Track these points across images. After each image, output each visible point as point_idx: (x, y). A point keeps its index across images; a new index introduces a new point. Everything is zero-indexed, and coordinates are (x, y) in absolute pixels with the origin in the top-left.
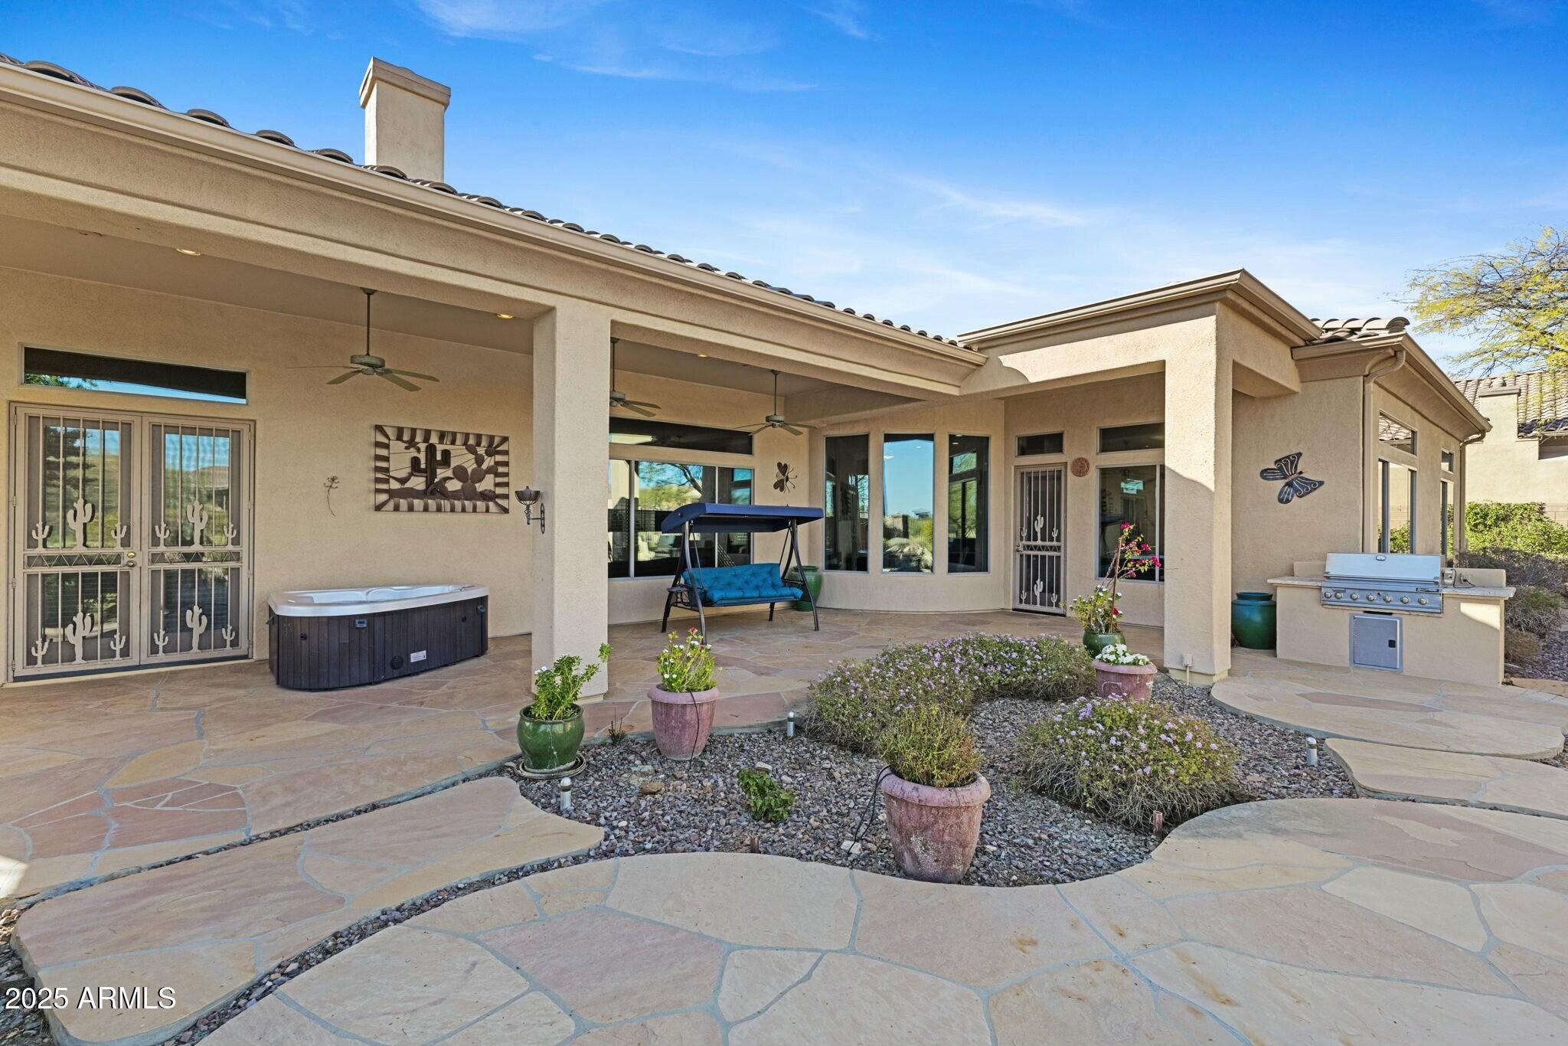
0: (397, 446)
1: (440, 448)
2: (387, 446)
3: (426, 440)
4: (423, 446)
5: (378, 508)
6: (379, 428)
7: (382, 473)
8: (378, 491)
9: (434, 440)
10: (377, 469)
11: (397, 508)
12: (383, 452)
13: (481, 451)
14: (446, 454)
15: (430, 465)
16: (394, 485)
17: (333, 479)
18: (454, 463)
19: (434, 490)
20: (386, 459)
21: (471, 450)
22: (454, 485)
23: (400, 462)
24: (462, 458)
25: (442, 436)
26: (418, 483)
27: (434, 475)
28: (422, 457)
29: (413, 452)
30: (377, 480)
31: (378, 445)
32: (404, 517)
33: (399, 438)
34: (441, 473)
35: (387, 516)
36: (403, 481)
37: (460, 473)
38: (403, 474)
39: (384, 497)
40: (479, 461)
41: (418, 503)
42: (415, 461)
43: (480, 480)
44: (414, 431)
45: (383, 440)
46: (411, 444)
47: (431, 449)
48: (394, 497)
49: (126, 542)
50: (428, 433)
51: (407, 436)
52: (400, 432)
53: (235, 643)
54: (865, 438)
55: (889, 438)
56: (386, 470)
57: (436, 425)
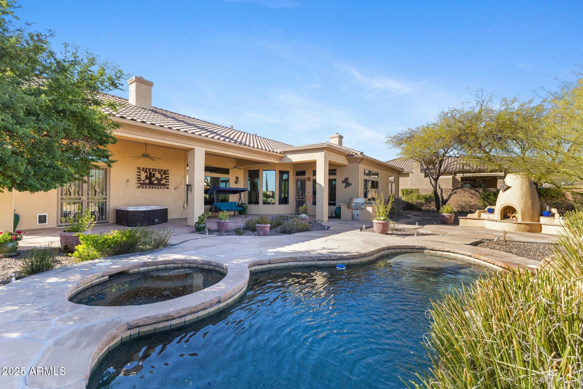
0: (142, 172)
1: (152, 173)
2: (140, 172)
3: (149, 171)
4: (148, 172)
5: (139, 187)
6: (139, 168)
7: (139, 179)
8: (138, 183)
9: (151, 171)
10: (138, 178)
11: (143, 188)
12: (139, 174)
13: (162, 173)
14: (154, 174)
15: (150, 177)
16: (142, 182)
17: (128, 180)
18: (156, 176)
19: (151, 183)
20: (140, 175)
21: (160, 173)
22: (156, 182)
23: (143, 176)
24: (158, 175)
25: (153, 170)
26: (147, 181)
27: (151, 179)
28: (148, 175)
29: (146, 174)
30: (138, 181)
31: (138, 172)
32: (144, 190)
33: (143, 170)
34: (153, 179)
35: (140, 190)
36: (144, 181)
37: (157, 179)
38: (144, 179)
39: (139, 185)
40: (162, 176)
41: (148, 186)
42: (147, 176)
43: (162, 181)
44: (147, 169)
45: (139, 171)
46: (146, 172)
47: (150, 173)
48: (142, 185)
49: (82, 195)
50: (150, 169)
51: (145, 170)
52: (143, 169)
53: (105, 219)
54: (258, 171)
55: (264, 170)
56: (140, 178)
57: (152, 167)
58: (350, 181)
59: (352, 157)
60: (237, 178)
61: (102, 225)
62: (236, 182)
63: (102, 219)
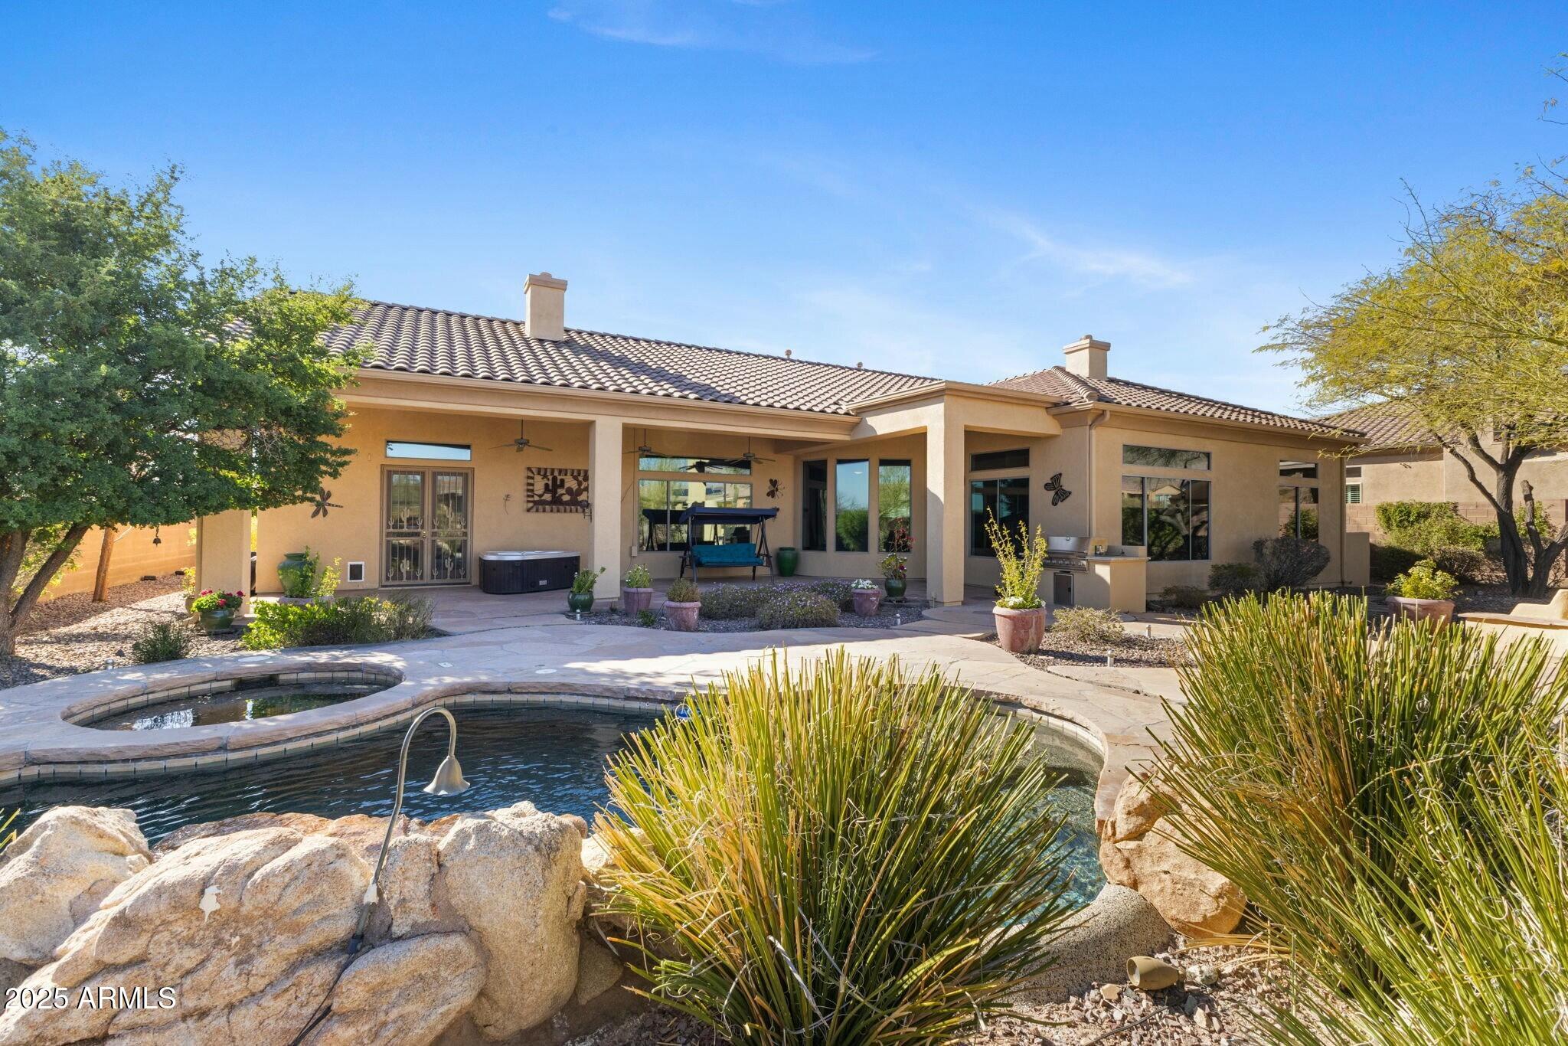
0: (538, 478)
1: (559, 478)
2: (533, 478)
3: (552, 474)
4: (550, 477)
5: (528, 510)
6: (529, 469)
7: (530, 492)
8: (528, 502)
9: (556, 473)
10: (528, 490)
11: (537, 511)
12: (531, 481)
13: (581, 479)
14: (562, 481)
15: (554, 487)
16: (536, 498)
17: (508, 496)
18: (567, 485)
19: (556, 501)
20: (533, 485)
21: (575, 478)
22: (566, 498)
23: (539, 485)
24: (571, 483)
25: (560, 471)
26: (548, 497)
27: (556, 492)
28: (550, 483)
29: (546, 481)
30: (528, 496)
31: (529, 477)
32: (541, 515)
33: (539, 474)
34: (560, 491)
35: (533, 516)
36: (540, 496)
37: (569, 491)
38: (540, 492)
39: (531, 505)
40: (580, 484)
41: (548, 508)
42: (547, 485)
43: (580, 495)
44: (546, 469)
45: (531, 475)
46: (545, 476)
47: (555, 479)
48: (537, 505)
49: (422, 527)
50: (553, 471)
51: (543, 472)
52: (539, 470)
53: (465, 576)
54: (825, 462)
55: (840, 462)
56: (532, 491)
57: (557, 465)
58: (1066, 484)
59: (1066, 409)
60: (774, 483)
61: (453, 589)
62: (771, 494)
63: (459, 576)
